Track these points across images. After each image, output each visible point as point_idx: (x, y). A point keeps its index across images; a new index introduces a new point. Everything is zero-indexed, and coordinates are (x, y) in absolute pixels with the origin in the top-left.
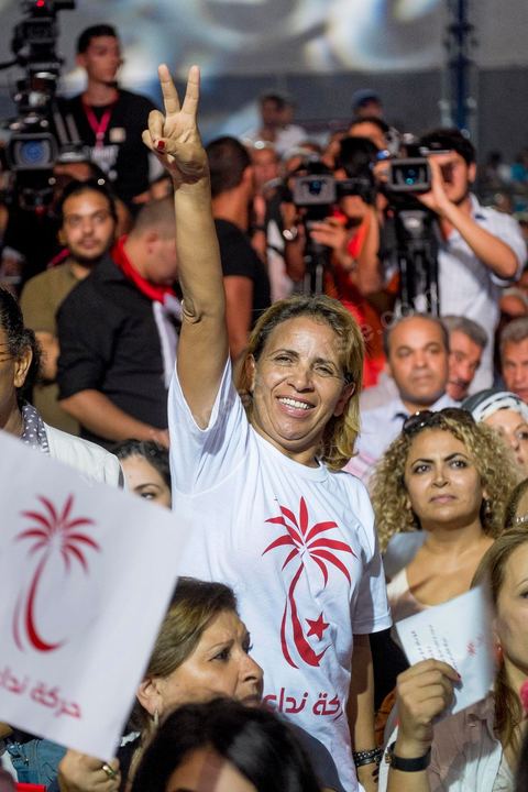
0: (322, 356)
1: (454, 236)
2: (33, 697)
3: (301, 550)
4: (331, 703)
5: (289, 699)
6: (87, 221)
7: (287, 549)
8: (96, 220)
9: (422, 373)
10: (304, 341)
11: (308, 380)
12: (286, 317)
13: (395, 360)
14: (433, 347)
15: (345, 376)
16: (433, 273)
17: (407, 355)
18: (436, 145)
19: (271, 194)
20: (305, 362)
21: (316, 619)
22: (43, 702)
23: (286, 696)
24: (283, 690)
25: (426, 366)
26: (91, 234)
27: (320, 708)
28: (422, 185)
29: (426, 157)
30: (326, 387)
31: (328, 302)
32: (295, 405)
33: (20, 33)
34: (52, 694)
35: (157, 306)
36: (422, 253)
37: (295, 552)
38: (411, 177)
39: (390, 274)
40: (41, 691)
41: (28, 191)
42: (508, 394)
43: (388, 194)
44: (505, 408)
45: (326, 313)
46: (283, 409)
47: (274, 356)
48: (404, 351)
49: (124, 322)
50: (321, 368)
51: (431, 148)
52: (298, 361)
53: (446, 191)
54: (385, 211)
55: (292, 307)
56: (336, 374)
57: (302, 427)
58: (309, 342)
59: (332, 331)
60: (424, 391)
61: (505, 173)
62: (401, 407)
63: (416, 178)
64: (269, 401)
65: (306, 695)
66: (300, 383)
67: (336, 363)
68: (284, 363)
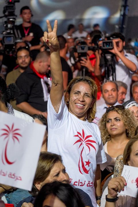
0: (87, 92)
1: (120, 60)
2: (9, 176)
3: (83, 143)
4: (91, 183)
5: (81, 183)
6: (23, 57)
7: (79, 143)
8: (26, 57)
9: (111, 97)
10: (82, 88)
11: (83, 99)
12: (77, 82)
13: (104, 93)
14: (114, 90)
15: (93, 97)
16: (114, 70)
17: (107, 92)
18: (114, 37)
19: (71, 50)
20: (82, 94)
21: (87, 161)
22: (11, 177)
23: (80, 181)
24: (79, 180)
25: (112, 95)
26: (25, 61)
27: (88, 185)
28: (111, 47)
29: (112, 40)
30: (88, 100)
31: (88, 78)
32: (80, 105)
33: (5, 8)
34: (14, 175)
35: (42, 80)
36: (111, 65)
37: (81, 144)
38: (108, 45)
39: (103, 70)
40: (11, 175)
41: (8, 50)
42: (134, 102)
43: (102, 50)
44: (134, 106)
45: (87, 81)
46: (77, 107)
47: (74, 93)
48: (106, 91)
49: (33, 84)
50: (87, 95)
51: (113, 38)
52: (80, 94)
53: (117, 49)
54: (101, 54)
55: (78, 79)
56: (90, 97)
57: (82, 111)
58: (83, 89)
59: (89, 86)
60: (112, 101)
61: (133, 44)
62: (106, 106)
63: (109, 45)
64: (73, 104)
65: (85, 181)
66: (81, 100)
67: (90, 94)
68: (77, 94)
